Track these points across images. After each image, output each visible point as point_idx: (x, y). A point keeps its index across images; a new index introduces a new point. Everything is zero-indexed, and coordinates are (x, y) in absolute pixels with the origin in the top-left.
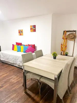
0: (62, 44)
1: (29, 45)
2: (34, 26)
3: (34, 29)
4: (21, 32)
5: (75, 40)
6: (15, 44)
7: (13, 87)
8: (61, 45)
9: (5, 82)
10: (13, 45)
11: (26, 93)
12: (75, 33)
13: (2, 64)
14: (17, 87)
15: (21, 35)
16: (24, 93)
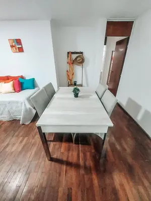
0: (67, 71)
2: (18, 41)
3: (18, 46)
12: (82, 55)
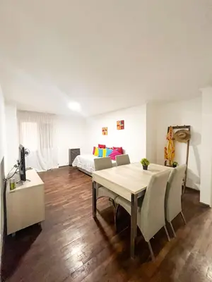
1: (115, 148)
2: (122, 122)
3: (121, 125)
4: (105, 131)
5: (188, 141)
6: (97, 146)
7: (82, 206)
8: (164, 149)
9: (73, 197)
10: (95, 148)
11: (95, 218)
12: (188, 129)
13: (78, 172)
14: (85, 207)
15: (105, 134)
16: (92, 218)
